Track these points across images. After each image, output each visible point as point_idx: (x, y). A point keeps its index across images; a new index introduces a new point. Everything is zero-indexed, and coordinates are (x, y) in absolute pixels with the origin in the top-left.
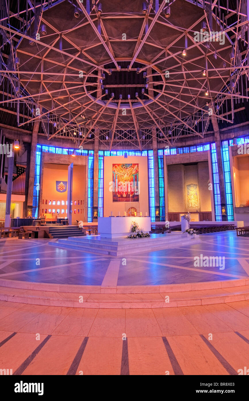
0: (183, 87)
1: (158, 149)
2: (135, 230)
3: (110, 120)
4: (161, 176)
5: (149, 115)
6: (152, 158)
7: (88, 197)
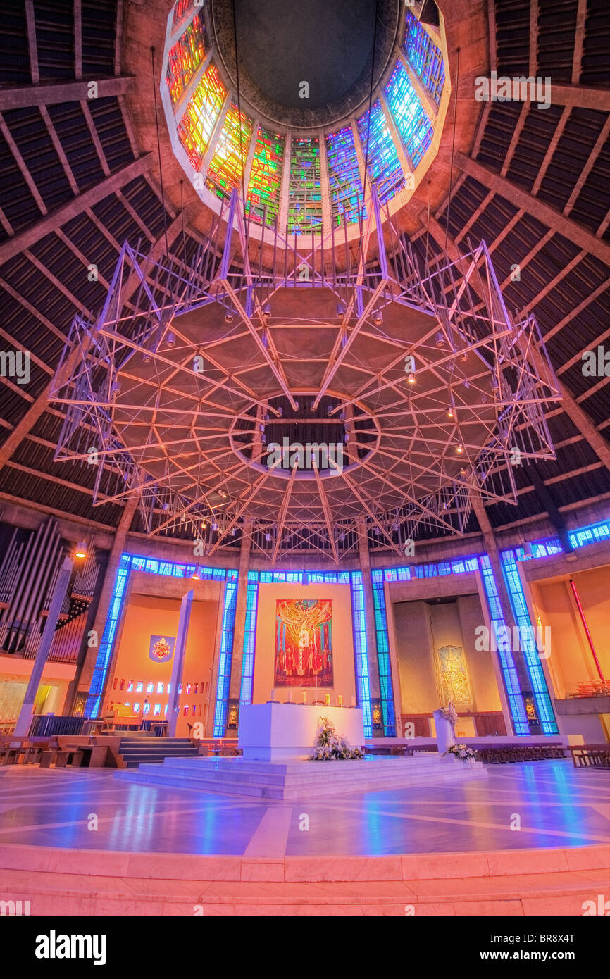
0: (414, 438)
1: (373, 569)
2: (327, 741)
3: (274, 502)
4: (380, 627)
5: (352, 491)
6: (361, 587)
7: (218, 675)
